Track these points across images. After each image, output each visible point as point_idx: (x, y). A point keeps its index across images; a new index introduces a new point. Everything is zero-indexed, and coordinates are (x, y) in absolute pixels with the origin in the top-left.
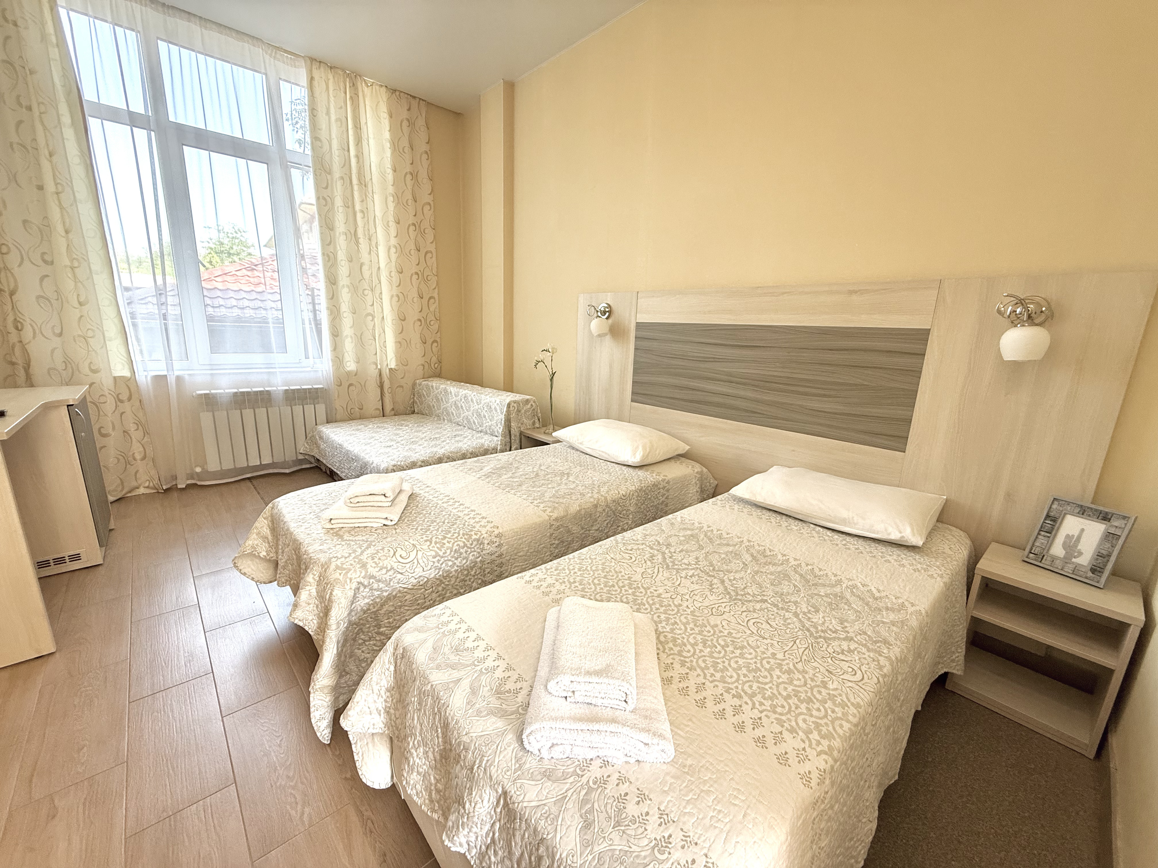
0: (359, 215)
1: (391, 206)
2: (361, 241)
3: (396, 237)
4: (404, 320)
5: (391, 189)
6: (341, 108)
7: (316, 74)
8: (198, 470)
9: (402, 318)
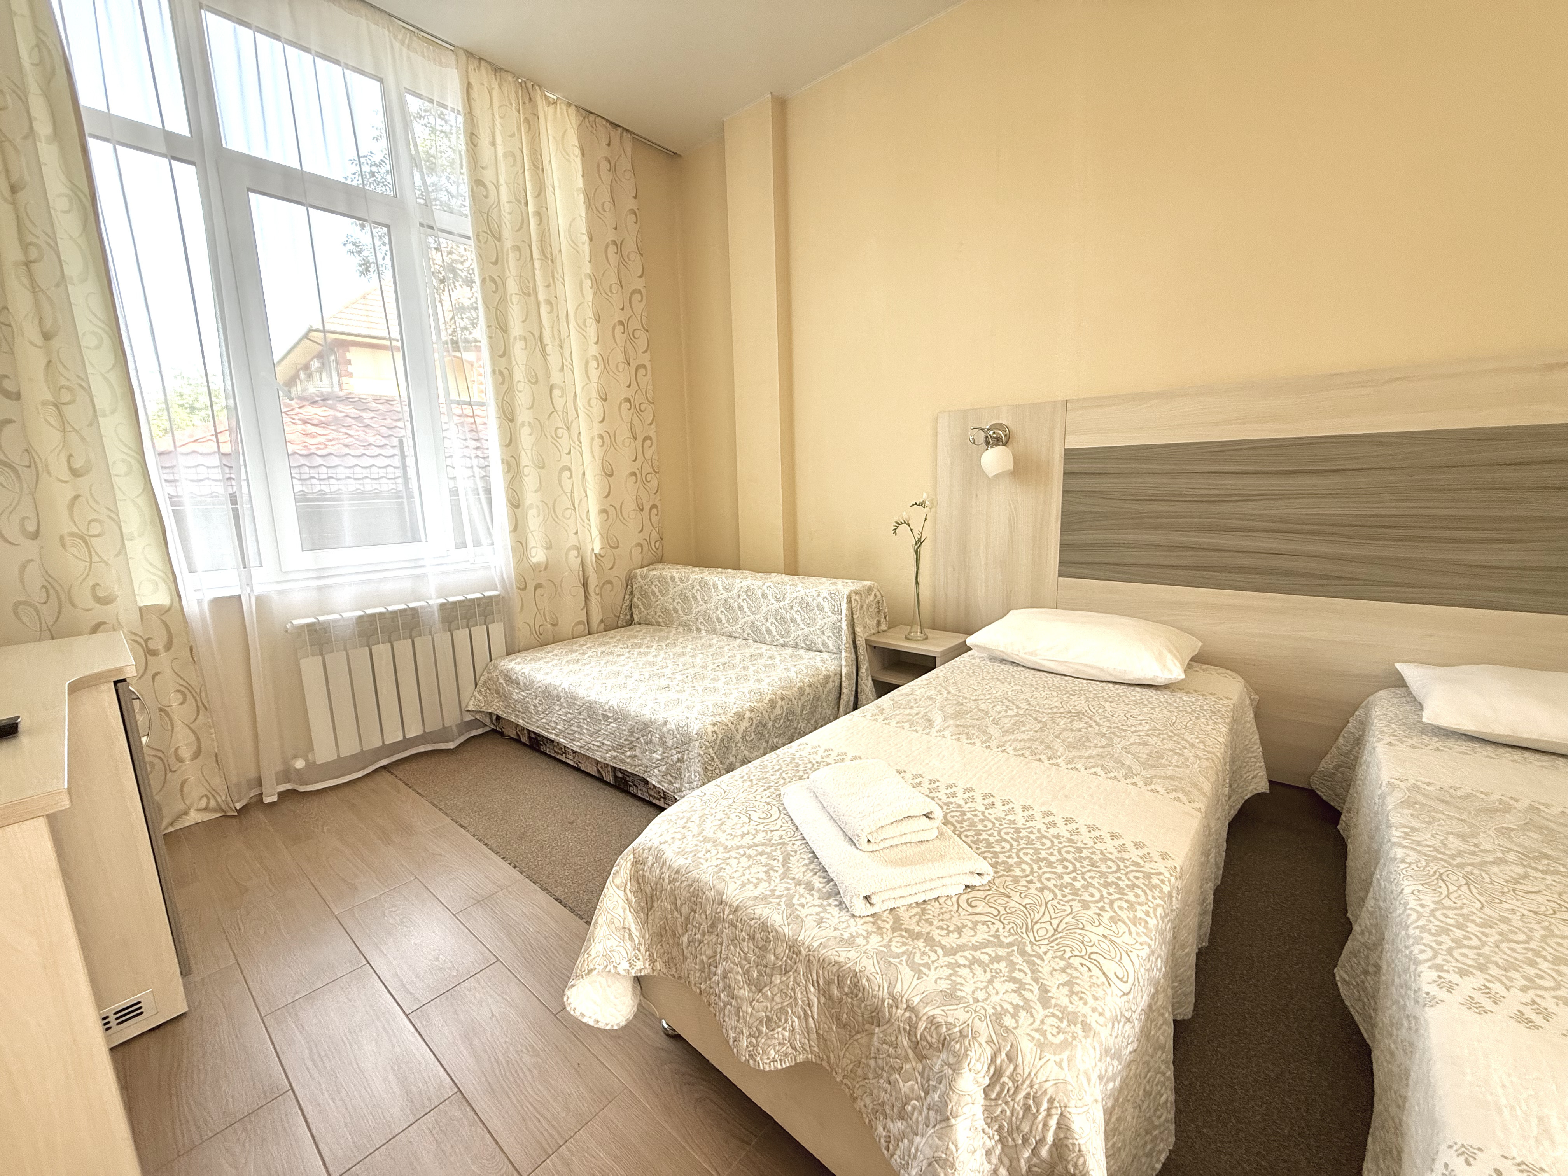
0: (544, 309)
1: (589, 294)
2: (549, 349)
3: (597, 343)
4: (611, 475)
5: (587, 269)
6: (513, 135)
7: (474, 79)
8: (300, 764)
9: (608, 473)
